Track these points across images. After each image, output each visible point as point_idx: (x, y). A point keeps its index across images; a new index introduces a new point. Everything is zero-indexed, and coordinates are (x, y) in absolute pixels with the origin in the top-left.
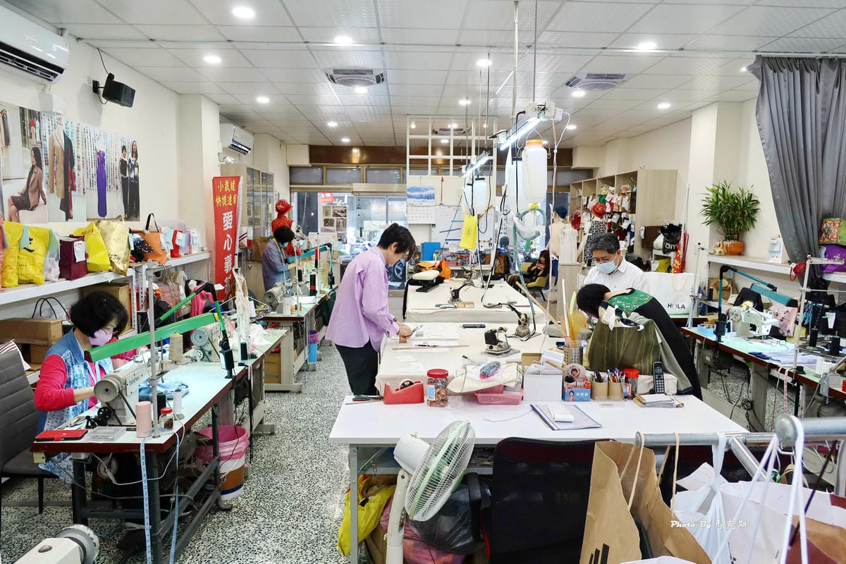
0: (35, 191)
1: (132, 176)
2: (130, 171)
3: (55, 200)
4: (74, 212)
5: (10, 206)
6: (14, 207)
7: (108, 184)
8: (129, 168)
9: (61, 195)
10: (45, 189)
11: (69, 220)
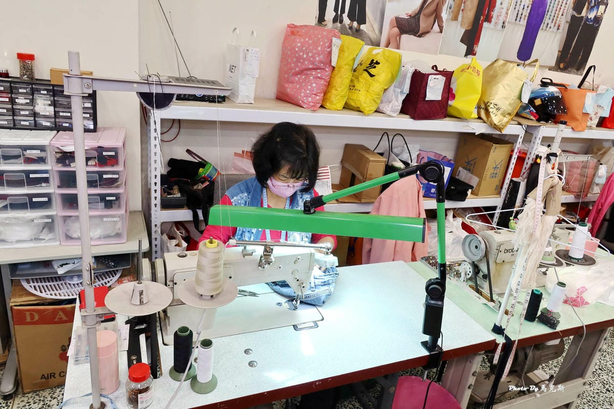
0: (429, 15)
1: (592, 15)
2: (591, 9)
3: (455, 30)
4: (480, 48)
5: (392, 27)
6: (396, 30)
7: (547, 20)
8: (589, 4)
9: (466, 26)
10: (444, 15)
11: (469, 56)
